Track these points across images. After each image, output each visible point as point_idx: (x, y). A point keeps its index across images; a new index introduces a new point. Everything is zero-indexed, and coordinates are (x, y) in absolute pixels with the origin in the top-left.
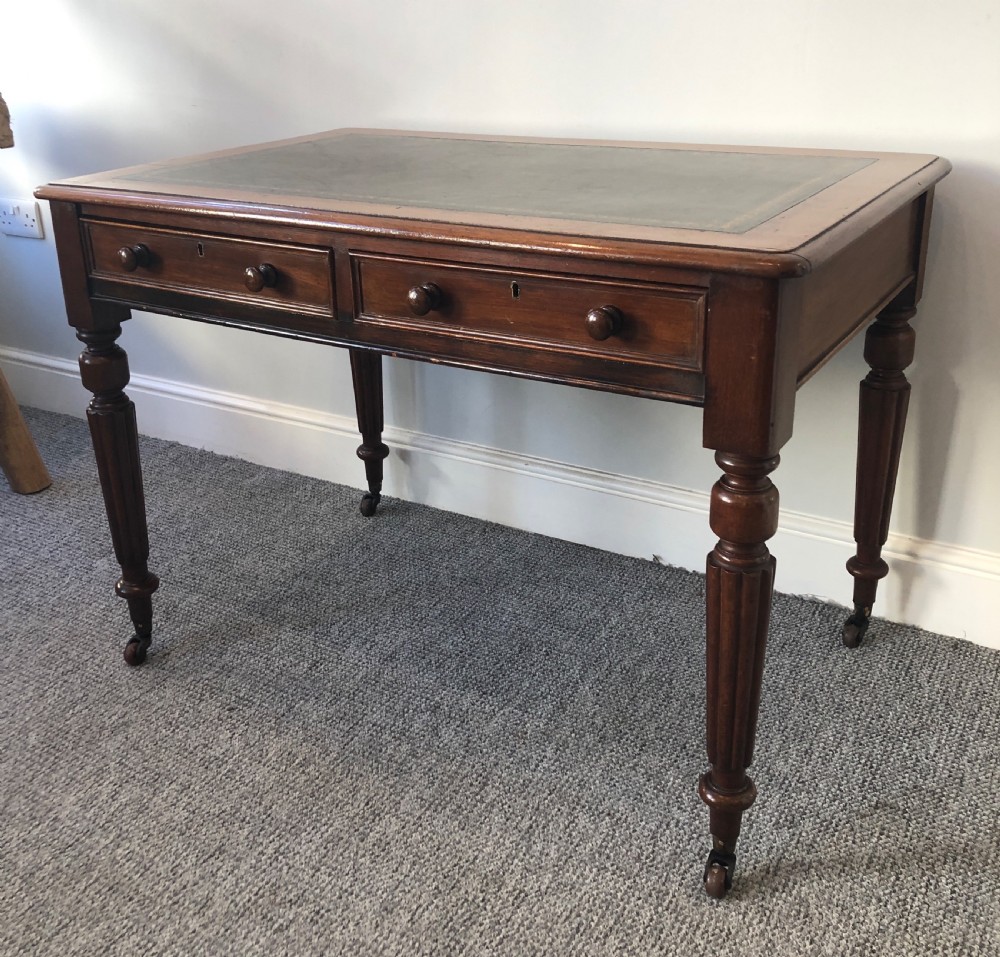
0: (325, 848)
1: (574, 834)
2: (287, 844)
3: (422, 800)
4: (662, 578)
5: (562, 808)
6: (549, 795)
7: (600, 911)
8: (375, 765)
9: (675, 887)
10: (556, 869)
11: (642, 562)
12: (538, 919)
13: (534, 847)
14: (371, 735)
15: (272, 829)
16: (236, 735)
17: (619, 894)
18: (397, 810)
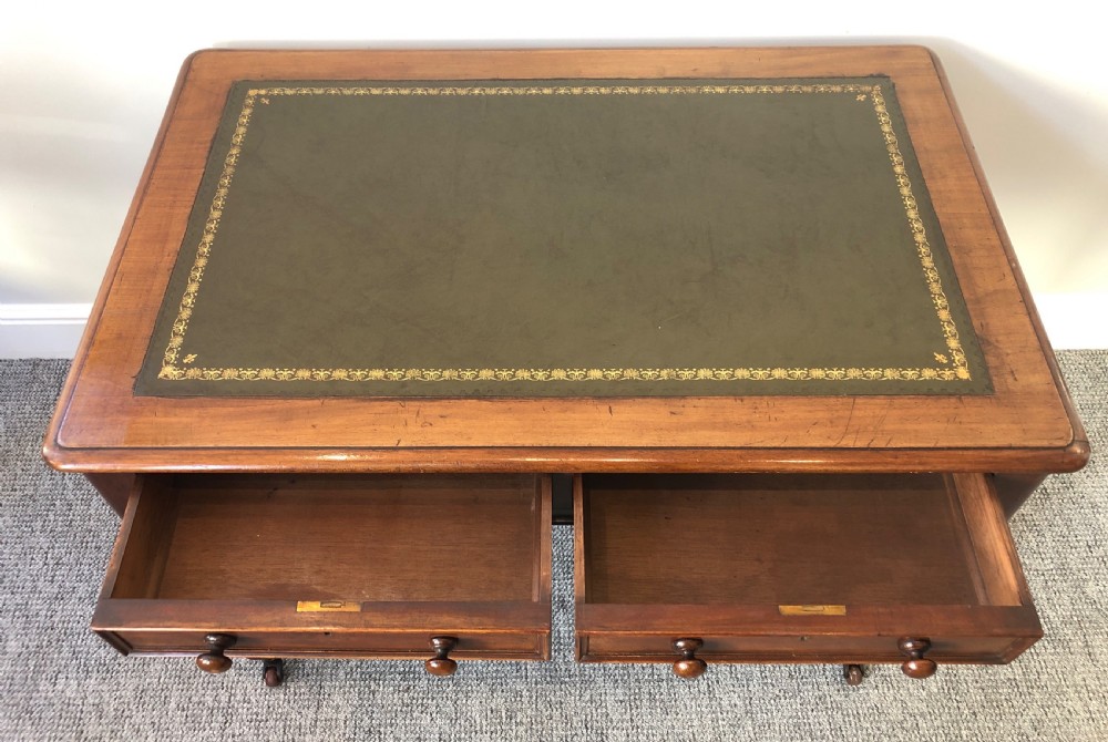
1: (739, 676)
3: (621, 702)
7: (798, 735)
8: (563, 686)
9: (825, 687)
13: (722, 702)
16: (434, 715)
17: (800, 714)
18: (611, 722)
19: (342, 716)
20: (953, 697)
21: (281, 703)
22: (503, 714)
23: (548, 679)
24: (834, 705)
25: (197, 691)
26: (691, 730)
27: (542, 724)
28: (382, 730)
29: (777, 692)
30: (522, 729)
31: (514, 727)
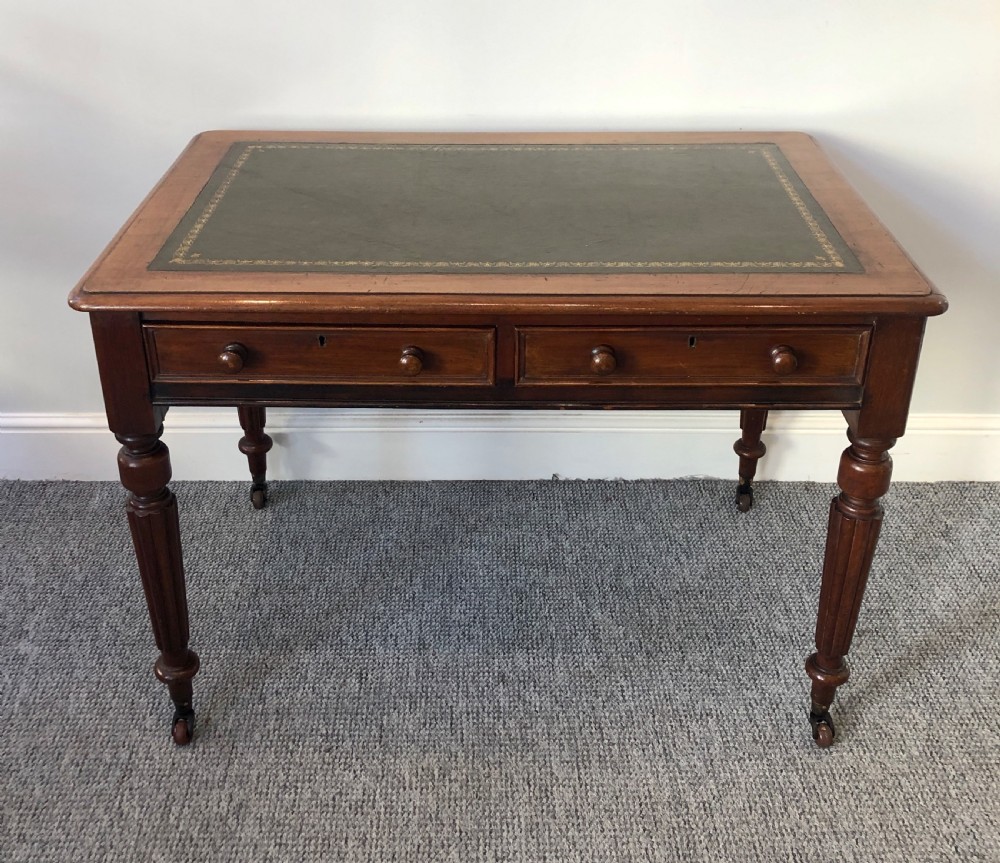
0: (533, 838)
1: (698, 740)
2: (500, 848)
3: (568, 762)
4: (569, 493)
5: (673, 724)
6: (654, 717)
7: (767, 793)
8: (503, 748)
9: (795, 751)
10: (711, 774)
11: (541, 483)
12: (733, 818)
13: (680, 764)
14: (474, 723)
15: (474, 842)
16: (358, 773)
17: (767, 774)
18: (557, 780)
19: (254, 773)
20: (937, 759)
21: (187, 760)
22: (436, 772)
23: (487, 742)
24: (805, 766)
25: (95, 749)
26: (646, 788)
27: (479, 781)
28: (299, 785)
29: (741, 754)
30: (457, 785)
31: (447, 783)
